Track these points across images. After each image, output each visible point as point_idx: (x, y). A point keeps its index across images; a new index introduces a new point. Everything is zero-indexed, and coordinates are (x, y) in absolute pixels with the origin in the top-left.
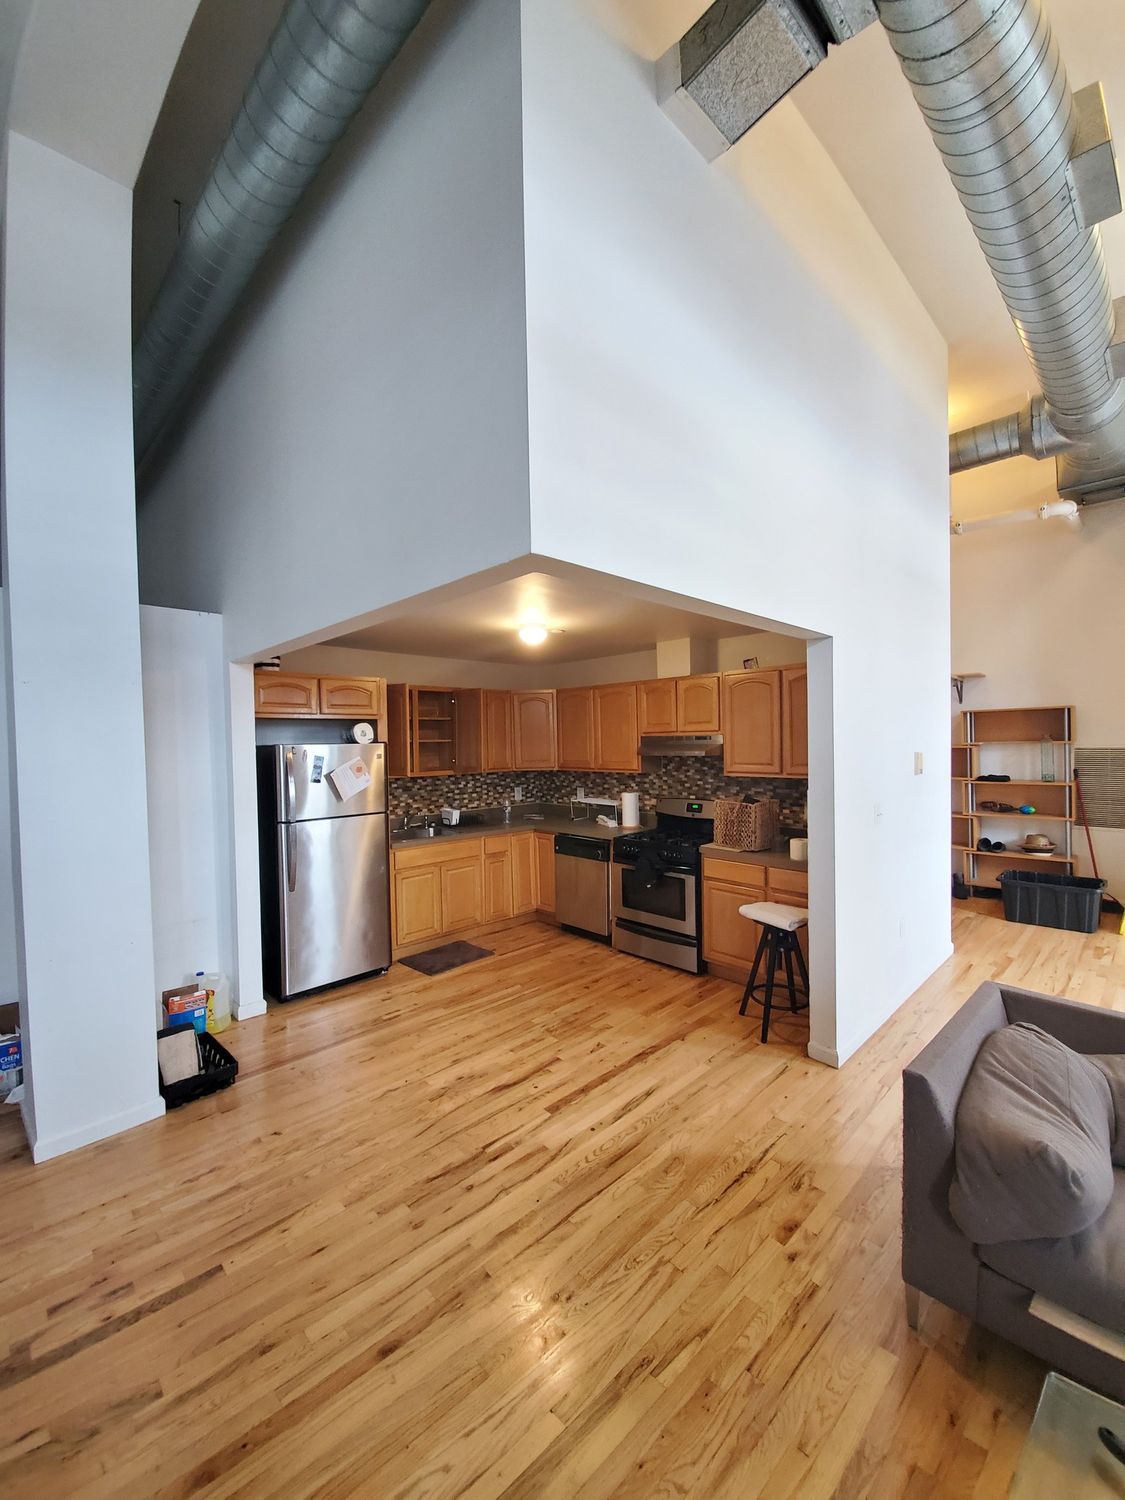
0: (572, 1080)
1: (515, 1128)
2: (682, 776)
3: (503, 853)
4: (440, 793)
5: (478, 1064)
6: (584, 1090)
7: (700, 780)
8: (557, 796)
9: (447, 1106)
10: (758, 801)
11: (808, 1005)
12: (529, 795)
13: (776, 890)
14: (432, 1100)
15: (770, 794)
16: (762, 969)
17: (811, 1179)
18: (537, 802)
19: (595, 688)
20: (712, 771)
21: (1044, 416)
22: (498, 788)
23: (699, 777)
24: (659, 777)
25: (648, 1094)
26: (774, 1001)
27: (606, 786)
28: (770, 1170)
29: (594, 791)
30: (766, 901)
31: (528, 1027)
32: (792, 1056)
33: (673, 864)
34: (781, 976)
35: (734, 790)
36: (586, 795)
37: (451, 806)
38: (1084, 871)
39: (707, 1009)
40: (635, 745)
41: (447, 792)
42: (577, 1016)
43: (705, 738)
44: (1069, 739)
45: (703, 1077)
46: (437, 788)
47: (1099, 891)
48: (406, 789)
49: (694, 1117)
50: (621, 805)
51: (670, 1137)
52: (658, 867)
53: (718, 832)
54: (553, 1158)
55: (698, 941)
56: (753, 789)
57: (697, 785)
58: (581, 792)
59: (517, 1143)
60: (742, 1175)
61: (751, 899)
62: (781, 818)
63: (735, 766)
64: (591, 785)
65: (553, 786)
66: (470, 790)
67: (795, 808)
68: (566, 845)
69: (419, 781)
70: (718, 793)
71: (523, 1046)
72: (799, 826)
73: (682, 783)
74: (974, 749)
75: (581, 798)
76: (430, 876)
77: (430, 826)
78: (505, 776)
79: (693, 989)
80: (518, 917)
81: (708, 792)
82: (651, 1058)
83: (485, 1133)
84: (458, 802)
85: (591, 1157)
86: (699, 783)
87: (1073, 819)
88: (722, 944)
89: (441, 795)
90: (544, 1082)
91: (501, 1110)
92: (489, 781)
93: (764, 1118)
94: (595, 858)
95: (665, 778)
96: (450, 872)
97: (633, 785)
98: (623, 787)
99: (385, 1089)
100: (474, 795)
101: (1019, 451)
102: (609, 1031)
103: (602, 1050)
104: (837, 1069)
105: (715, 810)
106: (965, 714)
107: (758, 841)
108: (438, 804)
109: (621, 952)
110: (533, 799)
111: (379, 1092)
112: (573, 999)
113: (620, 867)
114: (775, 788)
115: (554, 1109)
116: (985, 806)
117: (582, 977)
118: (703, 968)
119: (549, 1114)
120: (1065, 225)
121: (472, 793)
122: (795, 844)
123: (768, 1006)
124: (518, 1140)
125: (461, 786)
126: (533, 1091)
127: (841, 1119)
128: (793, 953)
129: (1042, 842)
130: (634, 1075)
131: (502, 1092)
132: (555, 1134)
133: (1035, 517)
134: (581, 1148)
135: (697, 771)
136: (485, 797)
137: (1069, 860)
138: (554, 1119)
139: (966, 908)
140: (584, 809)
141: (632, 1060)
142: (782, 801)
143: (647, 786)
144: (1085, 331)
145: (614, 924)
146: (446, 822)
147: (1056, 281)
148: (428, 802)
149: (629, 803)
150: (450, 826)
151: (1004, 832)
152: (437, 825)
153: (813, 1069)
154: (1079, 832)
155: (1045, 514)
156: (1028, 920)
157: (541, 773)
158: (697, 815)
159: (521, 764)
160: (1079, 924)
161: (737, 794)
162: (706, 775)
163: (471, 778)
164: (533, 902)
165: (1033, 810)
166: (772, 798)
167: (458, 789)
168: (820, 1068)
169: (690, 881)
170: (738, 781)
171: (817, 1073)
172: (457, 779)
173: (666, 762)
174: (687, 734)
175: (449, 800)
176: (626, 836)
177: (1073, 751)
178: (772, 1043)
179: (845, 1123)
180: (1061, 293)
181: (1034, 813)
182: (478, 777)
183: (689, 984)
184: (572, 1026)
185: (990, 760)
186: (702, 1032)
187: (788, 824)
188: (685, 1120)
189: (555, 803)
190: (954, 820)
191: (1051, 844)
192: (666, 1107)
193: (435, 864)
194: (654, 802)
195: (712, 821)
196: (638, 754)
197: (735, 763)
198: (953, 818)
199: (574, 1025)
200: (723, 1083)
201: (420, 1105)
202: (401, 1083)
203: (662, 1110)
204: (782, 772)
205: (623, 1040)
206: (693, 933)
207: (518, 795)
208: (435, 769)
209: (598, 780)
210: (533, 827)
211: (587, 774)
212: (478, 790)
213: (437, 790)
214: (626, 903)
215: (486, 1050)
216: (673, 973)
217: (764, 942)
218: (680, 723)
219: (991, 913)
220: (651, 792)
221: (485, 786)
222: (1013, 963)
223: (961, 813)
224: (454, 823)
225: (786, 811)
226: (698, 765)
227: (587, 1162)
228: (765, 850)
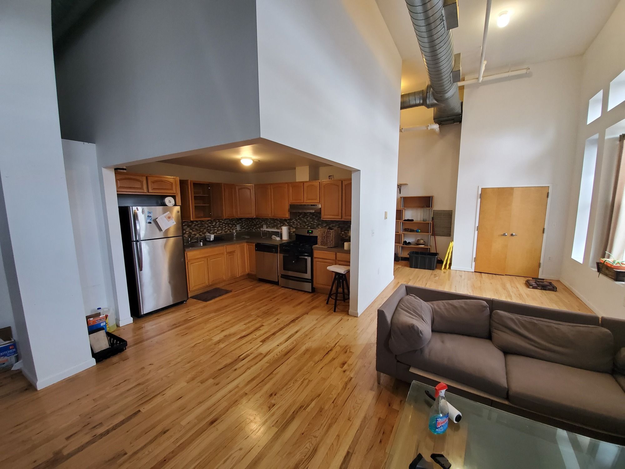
0: (269, 331)
1: (249, 349)
2: (305, 220)
3: (234, 252)
4: (204, 227)
5: (232, 330)
6: (274, 334)
7: (312, 221)
8: (254, 228)
9: (222, 345)
10: (333, 229)
11: (349, 298)
12: (243, 228)
13: (339, 261)
14: (215, 345)
15: (338, 226)
16: (334, 288)
17: (350, 350)
18: (247, 230)
19: (271, 184)
20: (317, 218)
21: (431, 93)
22: (229, 225)
23: (311, 220)
24: (296, 220)
25: (297, 332)
26: (338, 298)
27: (275, 224)
28: (337, 349)
29: (270, 226)
30: (336, 265)
31: (250, 316)
32: (343, 315)
33: (302, 253)
34: (340, 290)
35: (324, 225)
36: (267, 228)
37: (209, 233)
38: (433, 251)
39: (315, 303)
40: (287, 207)
41: (208, 227)
42: (268, 310)
43: (314, 205)
44: (431, 207)
45: (314, 325)
46: (203, 225)
47: (436, 257)
48: (189, 226)
49: (312, 337)
50: (282, 231)
51: (305, 344)
52: (296, 254)
53: (319, 241)
54: (265, 356)
55: (311, 281)
56: (331, 225)
57: (311, 223)
58: (265, 227)
59: (251, 354)
60: (329, 352)
61: (331, 264)
62: (341, 235)
63: (326, 216)
64: (269, 224)
65: (253, 224)
66: (218, 226)
67: (346, 232)
68: (260, 248)
69: (195, 222)
70: (319, 226)
71: (249, 322)
72: (347, 238)
73: (305, 223)
74: (403, 210)
75: (265, 229)
76: (203, 262)
77: (200, 242)
78: (232, 220)
79: (310, 297)
80: (241, 276)
81: (315, 226)
82: (297, 321)
83: (238, 353)
84: (212, 231)
85: (278, 354)
86: (311, 222)
87: (431, 234)
88: (321, 281)
89: (205, 228)
90: (258, 333)
91: (244, 344)
92: (225, 222)
93: (336, 334)
94: (272, 252)
95: (298, 221)
96: (211, 260)
97: (286, 223)
98: (282, 224)
99: (195, 343)
100: (219, 228)
101: (422, 104)
102: (281, 314)
103: (279, 321)
104: (358, 317)
105: (317, 233)
106: (401, 198)
107: (333, 243)
108: (203, 232)
109: (283, 287)
110: (244, 230)
111: (193, 345)
112: (266, 305)
113: (282, 255)
114: (339, 224)
115: (263, 341)
116: (406, 230)
117: (268, 297)
118: (314, 290)
119: (262, 343)
120: (441, 29)
121: (218, 227)
122: (346, 244)
123: (336, 300)
124: (251, 352)
125: (214, 224)
126: (255, 337)
127: (359, 332)
128: (344, 282)
129: (422, 241)
130: (291, 327)
131: (243, 338)
132: (264, 349)
133: (426, 128)
134: (274, 352)
135: (311, 218)
136: (224, 229)
137: (429, 247)
138: (264, 344)
139: (398, 264)
140: (266, 233)
141: (290, 322)
142: (342, 229)
143: (291, 224)
144: (445, 65)
145: (280, 277)
146: (208, 240)
147: (437, 47)
148: (199, 231)
149: (285, 230)
150: (210, 241)
151: (411, 239)
152: (203, 241)
153: (350, 318)
154: (432, 237)
155: (429, 128)
156: (416, 267)
157: (248, 219)
158: (311, 235)
159: (240, 215)
160: (431, 268)
161: (325, 227)
162: (315, 219)
163: (218, 221)
164: (246, 270)
165: (420, 231)
166: (338, 228)
167: (212, 225)
168: (353, 318)
169: (309, 259)
170: (326, 222)
171: (352, 319)
172: (211, 221)
173: (299, 214)
174: (307, 204)
175: (209, 230)
176: (284, 243)
177: (432, 211)
178: (337, 312)
179: (360, 333)
180: (439, 51)
181: (420, 232)
182: (221, 221)
183: (309, 296)
184: (267, 314)
185: (408, 214)
186: (314, 311)
187: (343, 237)
188: (310, 338)
189: (254, 231)
190: (396, 235)
191: (424, 242)
192: (303, 335)
193: (205, 257)
194: (294, 230)
195: (317, 237)
196: (289, 211)
197: (325, 215)
198: (395, 234)
199: (268, 313)
200: (322, 326)
201: (211, 347)
202: (201, 340)
203: (302, 336)
204: (342, 218)
205: (287, 316)
206: (310, 278)
207: (238, 228)
208: (201, 217)
209: (272, 222)
210: (246, 241)
211: (267, 219)
212: (221, 226)
213: (203, 226)
214: (284, 269)
215: (234, 326)
216: (303, 293)
217: (335, 279)
218: (306, 199)
219: (406, 266)
220: (293, 226)
221: (224, 224)
222: (411, 281)
223: (398, 233)
224: (212, 240)
225: (343, 233)
226: (311, 216)
227: (277, 355)
228: (336, 246)
